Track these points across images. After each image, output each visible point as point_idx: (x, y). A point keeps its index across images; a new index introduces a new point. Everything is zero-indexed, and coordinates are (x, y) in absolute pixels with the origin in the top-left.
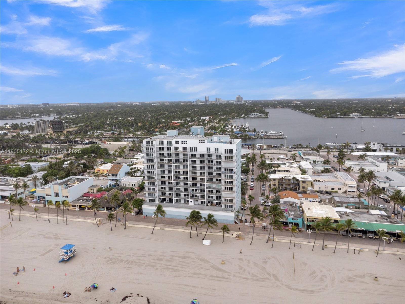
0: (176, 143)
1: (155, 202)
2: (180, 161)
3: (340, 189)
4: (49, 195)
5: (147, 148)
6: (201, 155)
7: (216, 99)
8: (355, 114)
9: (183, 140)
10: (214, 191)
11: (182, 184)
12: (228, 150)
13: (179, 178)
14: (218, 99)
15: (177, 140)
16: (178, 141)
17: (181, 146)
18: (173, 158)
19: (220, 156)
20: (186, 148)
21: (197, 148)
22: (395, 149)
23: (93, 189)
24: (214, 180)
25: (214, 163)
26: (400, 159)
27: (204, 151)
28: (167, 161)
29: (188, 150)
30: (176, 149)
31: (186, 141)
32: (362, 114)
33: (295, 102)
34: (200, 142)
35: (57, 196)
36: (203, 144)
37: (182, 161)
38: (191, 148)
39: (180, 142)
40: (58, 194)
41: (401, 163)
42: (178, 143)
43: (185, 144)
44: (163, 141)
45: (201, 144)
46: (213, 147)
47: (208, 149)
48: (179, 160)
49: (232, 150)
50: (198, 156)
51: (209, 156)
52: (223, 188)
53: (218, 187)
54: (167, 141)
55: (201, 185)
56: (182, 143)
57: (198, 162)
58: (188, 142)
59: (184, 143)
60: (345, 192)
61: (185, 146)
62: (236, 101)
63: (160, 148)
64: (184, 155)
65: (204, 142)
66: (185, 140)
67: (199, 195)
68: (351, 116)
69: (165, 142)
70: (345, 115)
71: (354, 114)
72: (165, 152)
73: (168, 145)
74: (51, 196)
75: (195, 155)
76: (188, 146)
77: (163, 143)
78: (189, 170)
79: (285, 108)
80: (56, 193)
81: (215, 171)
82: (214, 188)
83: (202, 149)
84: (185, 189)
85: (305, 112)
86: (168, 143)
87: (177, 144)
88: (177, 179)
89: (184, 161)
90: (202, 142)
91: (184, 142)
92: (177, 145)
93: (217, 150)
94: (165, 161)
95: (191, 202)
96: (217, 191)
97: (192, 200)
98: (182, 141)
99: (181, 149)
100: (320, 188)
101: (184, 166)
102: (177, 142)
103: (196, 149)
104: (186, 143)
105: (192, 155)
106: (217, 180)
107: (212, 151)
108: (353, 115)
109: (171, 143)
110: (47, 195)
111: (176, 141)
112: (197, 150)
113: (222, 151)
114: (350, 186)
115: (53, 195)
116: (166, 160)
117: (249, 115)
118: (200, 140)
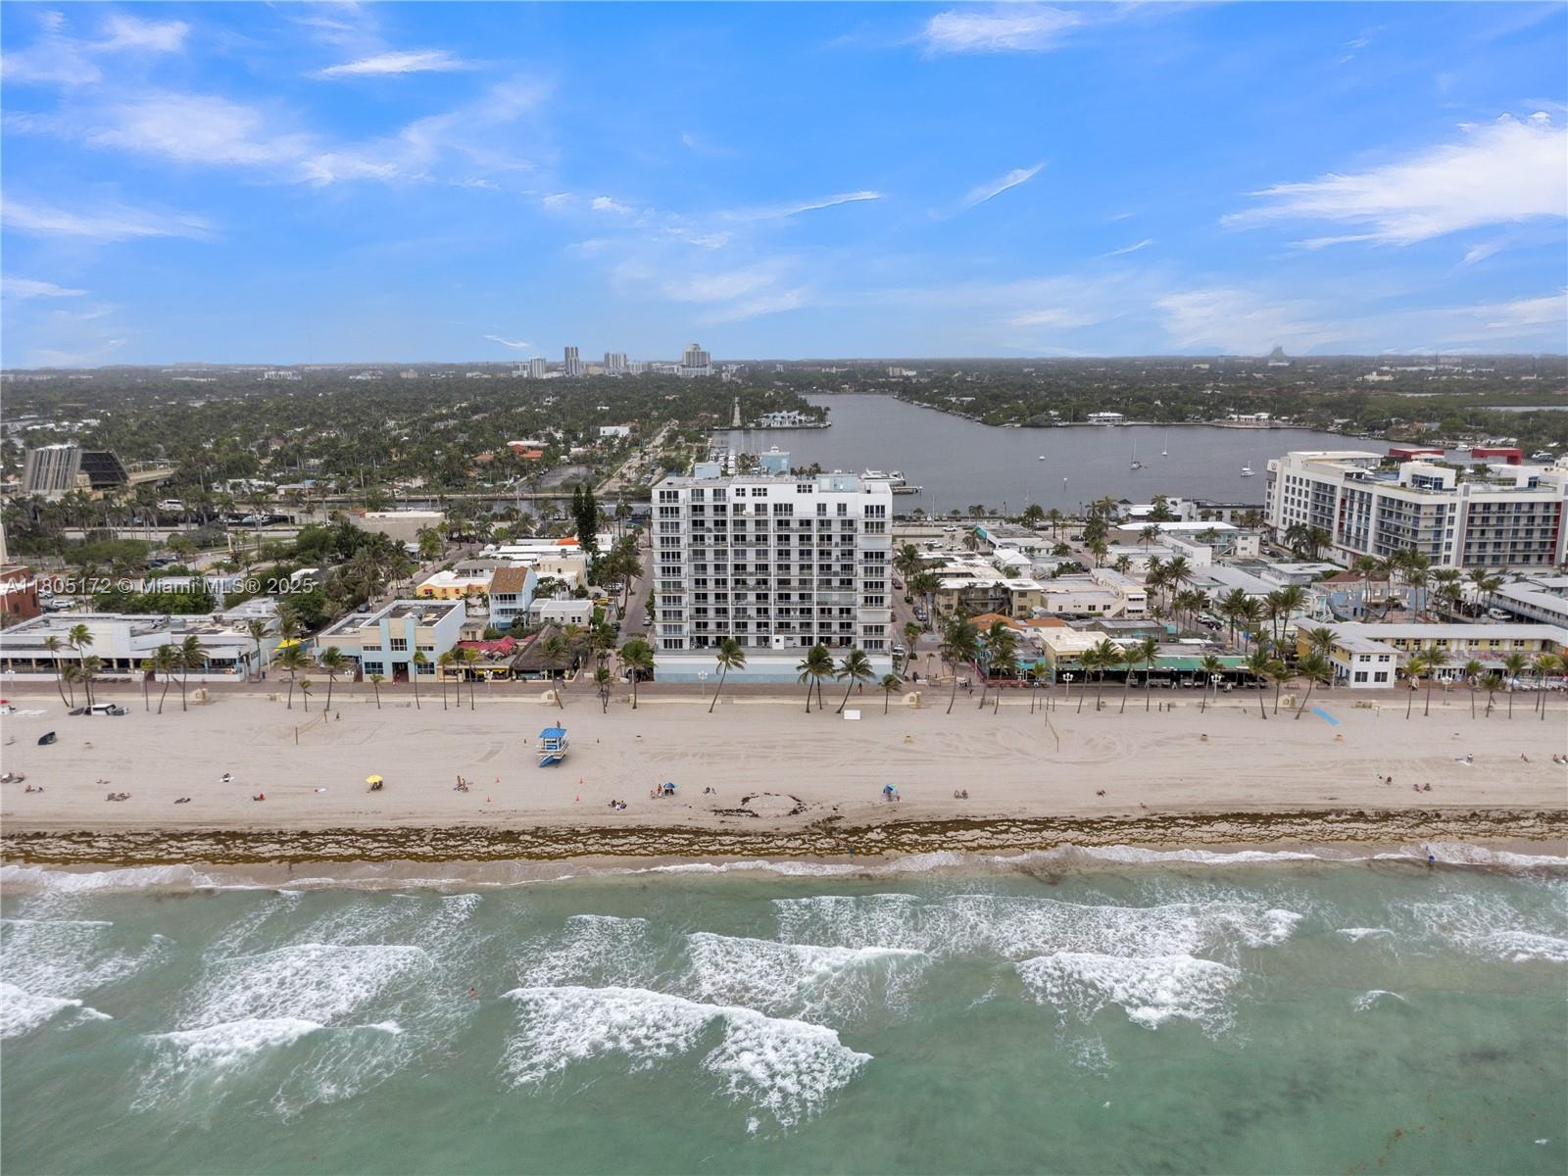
0: (738, 495)
1: (681, 646)
2: (748, 539)
3: (1109, 607)
4: (373, 648)
5: (661, 508)
6: (802, 523)
7: (607, 356)
8: (1107, 414)
9: (757, 486)
10: (835, 612)
11: (752, 597)
12: (872, 507)
13: (744, 582)
14: (616, 357)
15: (740, 487)
16: (743, 490)
17: (750, 502)
18: (730, 531)
19: (851, 523)
20: (765, 505)
21: (791, 505)
22: (1227, 513)
23: (474, 633)
24: (836, 583)
25: (834, 541)
26: (1240, 538)
27: (811, 513)
28: (712, 541)
29: (771, 510)
30: (738, 508)
31: (765, 490)
32: (1128, 414)
33: (897, 371)
34: (799, 491)
35: (397, 649)
36: (807, 494)
37: (754, 539)
38: (776, 505)
39: (749, 492)
40: (402, 641)
41: (1243, 549)
42: (743, 495)
43: (762, 497)
44: (702, 491)
45: (802, 494)
46: (832, 501)
47: (822, 508)
48: (744, 538)
49: (883, 507)
50: (794, 525)
51: (822, 523)
52: (860, 600)
53: (843, 601)
54: (715, 491)
55: (802, 596)
56: (754, 495)
57: (794, 541)
58: (768, 492)
59: (760, 495)
60: (1120, 614)
61: (761, 500)
62: (683, 366)
63: (695, 508)
64: (758, 523)
65: (810, 491)
66: (762, 486)
67: (795, 623)
68: (1094, 422)
69: (709, 493)
70: (1076, 416)
71: (1102, 414)
72: (709, 516)
73: (715, 500)
74: (379, 648)
75: (787, 523)
76: (770, 501)
77: (702, 495)
78: (772, 559)
79: (870, 393)
80: (396, 640)
81: (837, 560)
82: (835, 604)
83: (805, 507)
84: (759, 611)
85: (946, 407)
86: (715, 494)
87: (740, 497)
88: (739, 586)
89: (758, 538)
90: (805, 491)
91: (756, 492)
92: (740, 500)
93: (842, 508)
94: (707, 541)
95: (777, 641)
96: (841, 611)
97: (781, 637)
98: (754, 490)
99: (750, 509)
100: (1061, 608)
101: (758, 553)
102: (741, 492)
103: (789, 508)
104: (765, 494)
105: (780, 523)
106: (842, 582)
107: (832, 512)
108: (1099, 419)
109: (724, 495)
110: (366, 648)
111: (738, 490)
112: (791, 510)
113: (856, 510)
114: (1131, 597)
115: (386, 645)
116: (709, 538)
117: (763, 420)
118: (799, 486)
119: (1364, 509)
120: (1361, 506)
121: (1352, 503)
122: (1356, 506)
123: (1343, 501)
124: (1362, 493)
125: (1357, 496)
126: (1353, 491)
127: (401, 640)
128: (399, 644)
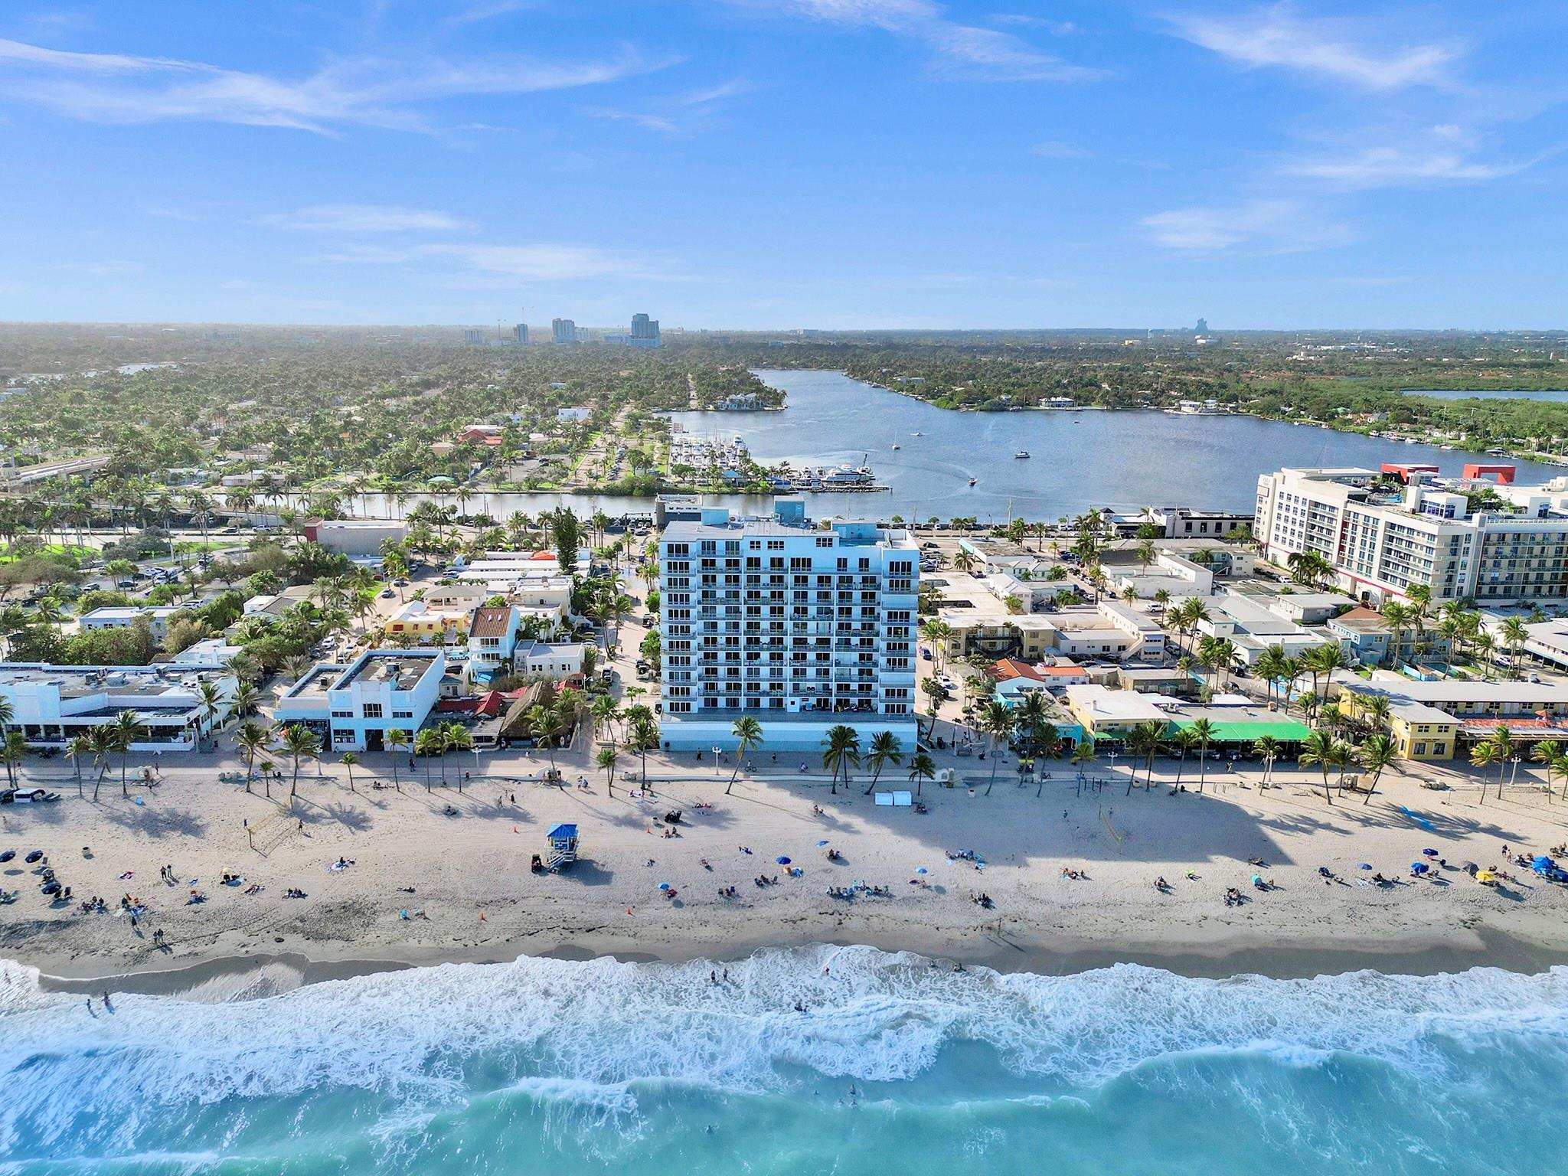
0: (752, 548)
1: (688, 711)
2: (762, 595)
3: (1124, 648)
4: (343, 714)
5: (669, 564)
6: (820, 579)
11: (765, 656)
12: (898, 563)
13: (758, 641)
15: (755, 540)
16: (759, 543)
17: (765, 555)
18: (743, 588)
19: (873, 579)
20: (781, 560)
24: (855, 642)
25: (854, 598)
27: (830, 568)
28: (724, 597)
29: (787, 564)
30: (754, 563)
31: (782, 543)
34: (818, 545)
35: (370, 715)
36: (827, 548)
37: (769, 595)
38: (793, 560)
39: (764, 545)
40: (377, 707)
41: (1237, 569)
42: (758, 548)
43: (779, 551)
44: (714, 544)
45: (822, 548)
46: (853, 555)
48: (758, 594)
49: (909, 563)
50: (813, 579)
51: (842, 580)
52: (882, 662)
54: (727, 544)
55: (819, 657)
56: (770, 548)
57: (812, 597)
58: (785, 545)
59: (776, 548)
60: (1136, 656)
61: (777, 554)
63: (705, 563)
64: (773, 579)
66: (779, 539)
69: (721, 546)
72: (721, 571)
73: (727, 554)
74: (350, 714)
75: (805, 579)
76: (786, 554)
77: (714, 548)
78: (788, 617)
80: (369, 705)
81: (858, 619)
82: (855, 664)
83: (824, 562)
84: (773, 671)
86: (728, 548)
87: (755, 551)
88: (752, 645)
89: (773, 595)
90: (824, 545)
91: (771, 545)
92: (754, 554)
93: (864, 564)
94: (718, 597)
95: (793, 703)
97: (796, 699)
99: (765, 563)
100: (1074, 649)
101: (773, 610)
102: (755, 545)
103: (807, 563)
104: (782, 548)
105: (797, 579)
106: (862, 642)
107: (853, 564)
109: (738, 548)
110: (335, 714)
111: (752, 543)
112: (809, 565)
113: (880, 566)
114: (1147, 638)
115: (359, 713)
116: (721, 595)
119: (1369, 534)
120: (1365, 530)
121: (1355, 526)
123: (1345, 523)
124: (1367, 518)
126: (1356, 515)
127: (375, 705)
128: (373, 710)
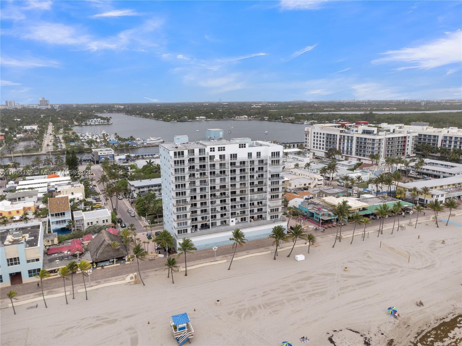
1: (187, 232)
2: (216, 173)
3: (310, 184)
5: (175, 161)
6: (241, 163)
8: (202, 117)
9: (220, 146)
10: (256, 203)
11: (218, 202)
12: (274, 153)
13: (215, 195)
15: (212, 147)
16: (214, 148)
17: (217, 154)
18: (208, 170)
20: (224, 155)
21: (236, 154)
23: (52, 241)
25: (255, 170)
27: (245, 158)
28: (199, 176)
30: (212, 158)
34: (240, 147)
36: (243, 148)
37: (219, 173)
39: (216, 149)
42: (214, 151)
44: (193, 150)
45: (241, 149)
46: (254, 151)
47: (250, 155)
52: (269, 197)
53: (259, 198)
54: (200, 150)
55: (241, 199)
57: (238, 171)
60: (315, 186)
61: (222, 153)
63: (190, 160)
64: (221, 165)
66: (223, 146)
67: (238, 212)
68: (198, 119)
69: (197, 151)
70: (192, 118)
71: (200, 117)
72: (197, 164)
73: (200, 154)
75: (234, 163)
76: (227, 153)
77: (193, 152)
80: (11, 259)
81: (257, 179)
82: (256, 200)
83: (242, 155)
84: (222, 208)
86: (200, 152)
88: (213, 197)
89: (221, 172)
91: (220, 149)
92: (212, 154)
93: (259, 154)
94: (196, 176)
95: (232, 221)
96: (258, 203)
97: (234, 219)
99: (217, 158)
101: (221, 179)
102: (212, 150)
104: (224, 150)
106: (259, 189)
109: (205, 152)
113: (267, 155)
114: (319, 179)
115: (4, 263)
116: (197, 174)
117: (87, 122)
118: (240, 145)
119: (350, 141)
120: (348, 141)
121: (344, 140)
122: (346, 141)
123: (340, 140)
124: (348, 137)
125: (346, 138)
126: (344, 136)
128: (13, 261)
